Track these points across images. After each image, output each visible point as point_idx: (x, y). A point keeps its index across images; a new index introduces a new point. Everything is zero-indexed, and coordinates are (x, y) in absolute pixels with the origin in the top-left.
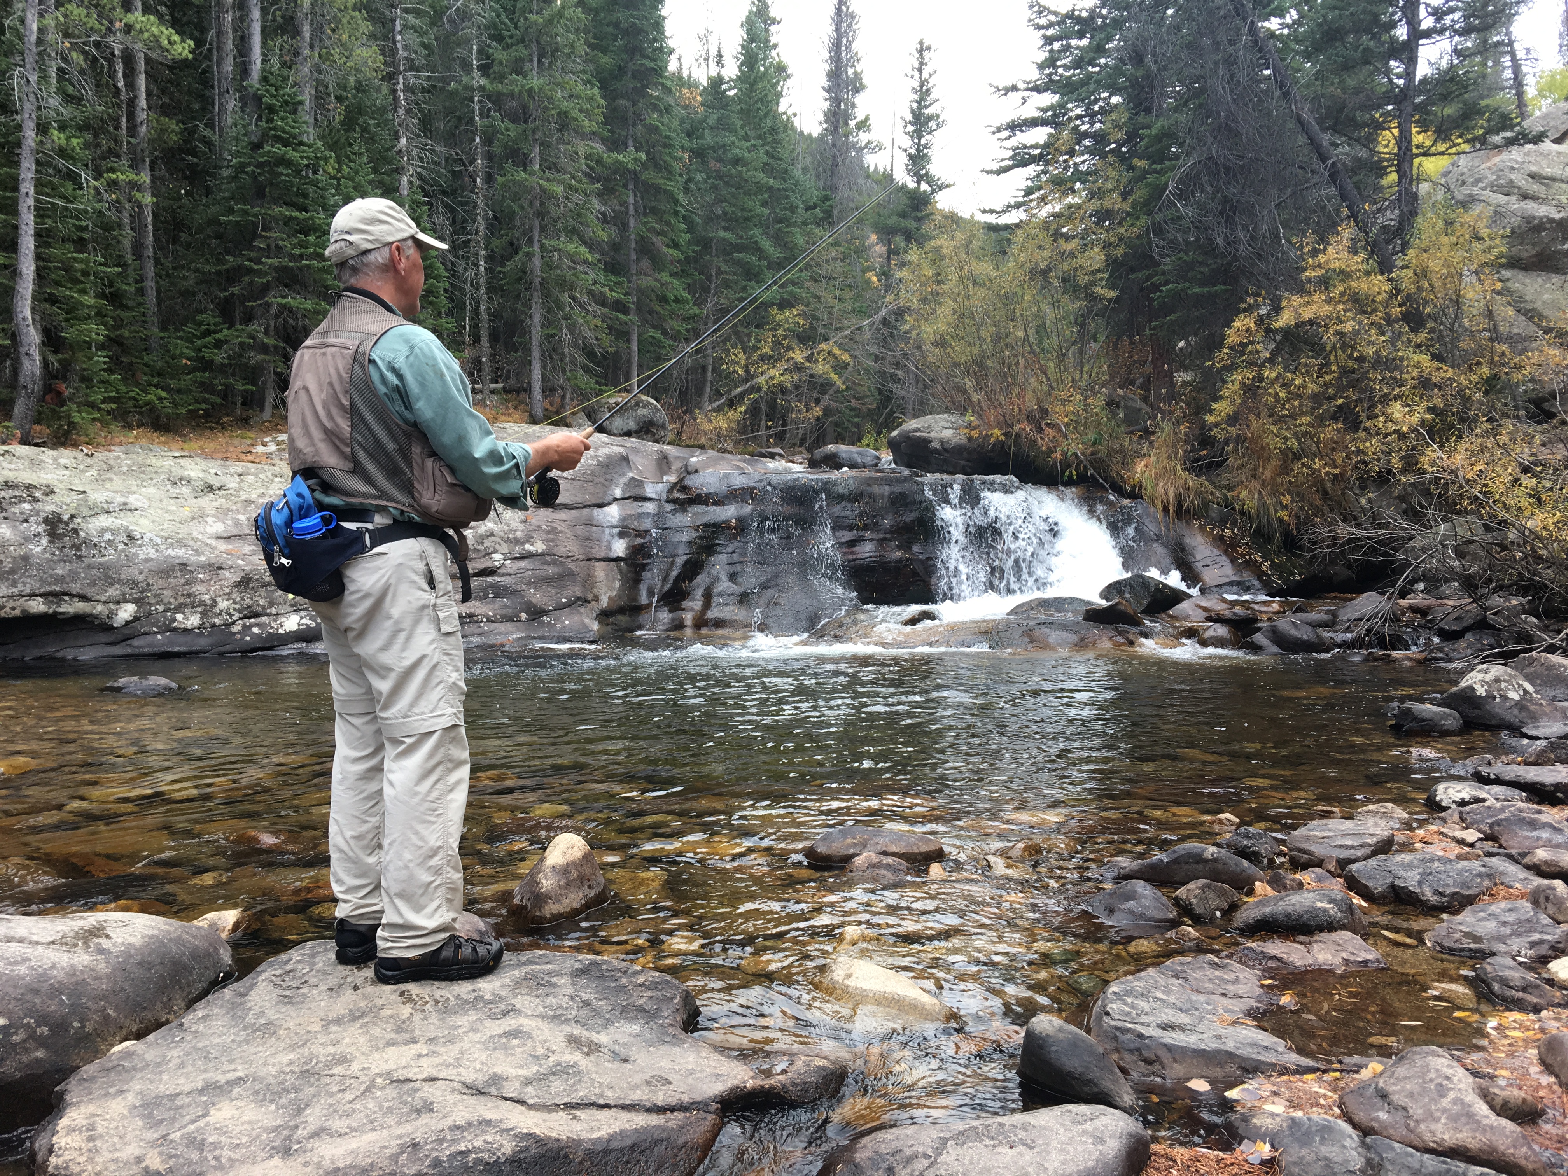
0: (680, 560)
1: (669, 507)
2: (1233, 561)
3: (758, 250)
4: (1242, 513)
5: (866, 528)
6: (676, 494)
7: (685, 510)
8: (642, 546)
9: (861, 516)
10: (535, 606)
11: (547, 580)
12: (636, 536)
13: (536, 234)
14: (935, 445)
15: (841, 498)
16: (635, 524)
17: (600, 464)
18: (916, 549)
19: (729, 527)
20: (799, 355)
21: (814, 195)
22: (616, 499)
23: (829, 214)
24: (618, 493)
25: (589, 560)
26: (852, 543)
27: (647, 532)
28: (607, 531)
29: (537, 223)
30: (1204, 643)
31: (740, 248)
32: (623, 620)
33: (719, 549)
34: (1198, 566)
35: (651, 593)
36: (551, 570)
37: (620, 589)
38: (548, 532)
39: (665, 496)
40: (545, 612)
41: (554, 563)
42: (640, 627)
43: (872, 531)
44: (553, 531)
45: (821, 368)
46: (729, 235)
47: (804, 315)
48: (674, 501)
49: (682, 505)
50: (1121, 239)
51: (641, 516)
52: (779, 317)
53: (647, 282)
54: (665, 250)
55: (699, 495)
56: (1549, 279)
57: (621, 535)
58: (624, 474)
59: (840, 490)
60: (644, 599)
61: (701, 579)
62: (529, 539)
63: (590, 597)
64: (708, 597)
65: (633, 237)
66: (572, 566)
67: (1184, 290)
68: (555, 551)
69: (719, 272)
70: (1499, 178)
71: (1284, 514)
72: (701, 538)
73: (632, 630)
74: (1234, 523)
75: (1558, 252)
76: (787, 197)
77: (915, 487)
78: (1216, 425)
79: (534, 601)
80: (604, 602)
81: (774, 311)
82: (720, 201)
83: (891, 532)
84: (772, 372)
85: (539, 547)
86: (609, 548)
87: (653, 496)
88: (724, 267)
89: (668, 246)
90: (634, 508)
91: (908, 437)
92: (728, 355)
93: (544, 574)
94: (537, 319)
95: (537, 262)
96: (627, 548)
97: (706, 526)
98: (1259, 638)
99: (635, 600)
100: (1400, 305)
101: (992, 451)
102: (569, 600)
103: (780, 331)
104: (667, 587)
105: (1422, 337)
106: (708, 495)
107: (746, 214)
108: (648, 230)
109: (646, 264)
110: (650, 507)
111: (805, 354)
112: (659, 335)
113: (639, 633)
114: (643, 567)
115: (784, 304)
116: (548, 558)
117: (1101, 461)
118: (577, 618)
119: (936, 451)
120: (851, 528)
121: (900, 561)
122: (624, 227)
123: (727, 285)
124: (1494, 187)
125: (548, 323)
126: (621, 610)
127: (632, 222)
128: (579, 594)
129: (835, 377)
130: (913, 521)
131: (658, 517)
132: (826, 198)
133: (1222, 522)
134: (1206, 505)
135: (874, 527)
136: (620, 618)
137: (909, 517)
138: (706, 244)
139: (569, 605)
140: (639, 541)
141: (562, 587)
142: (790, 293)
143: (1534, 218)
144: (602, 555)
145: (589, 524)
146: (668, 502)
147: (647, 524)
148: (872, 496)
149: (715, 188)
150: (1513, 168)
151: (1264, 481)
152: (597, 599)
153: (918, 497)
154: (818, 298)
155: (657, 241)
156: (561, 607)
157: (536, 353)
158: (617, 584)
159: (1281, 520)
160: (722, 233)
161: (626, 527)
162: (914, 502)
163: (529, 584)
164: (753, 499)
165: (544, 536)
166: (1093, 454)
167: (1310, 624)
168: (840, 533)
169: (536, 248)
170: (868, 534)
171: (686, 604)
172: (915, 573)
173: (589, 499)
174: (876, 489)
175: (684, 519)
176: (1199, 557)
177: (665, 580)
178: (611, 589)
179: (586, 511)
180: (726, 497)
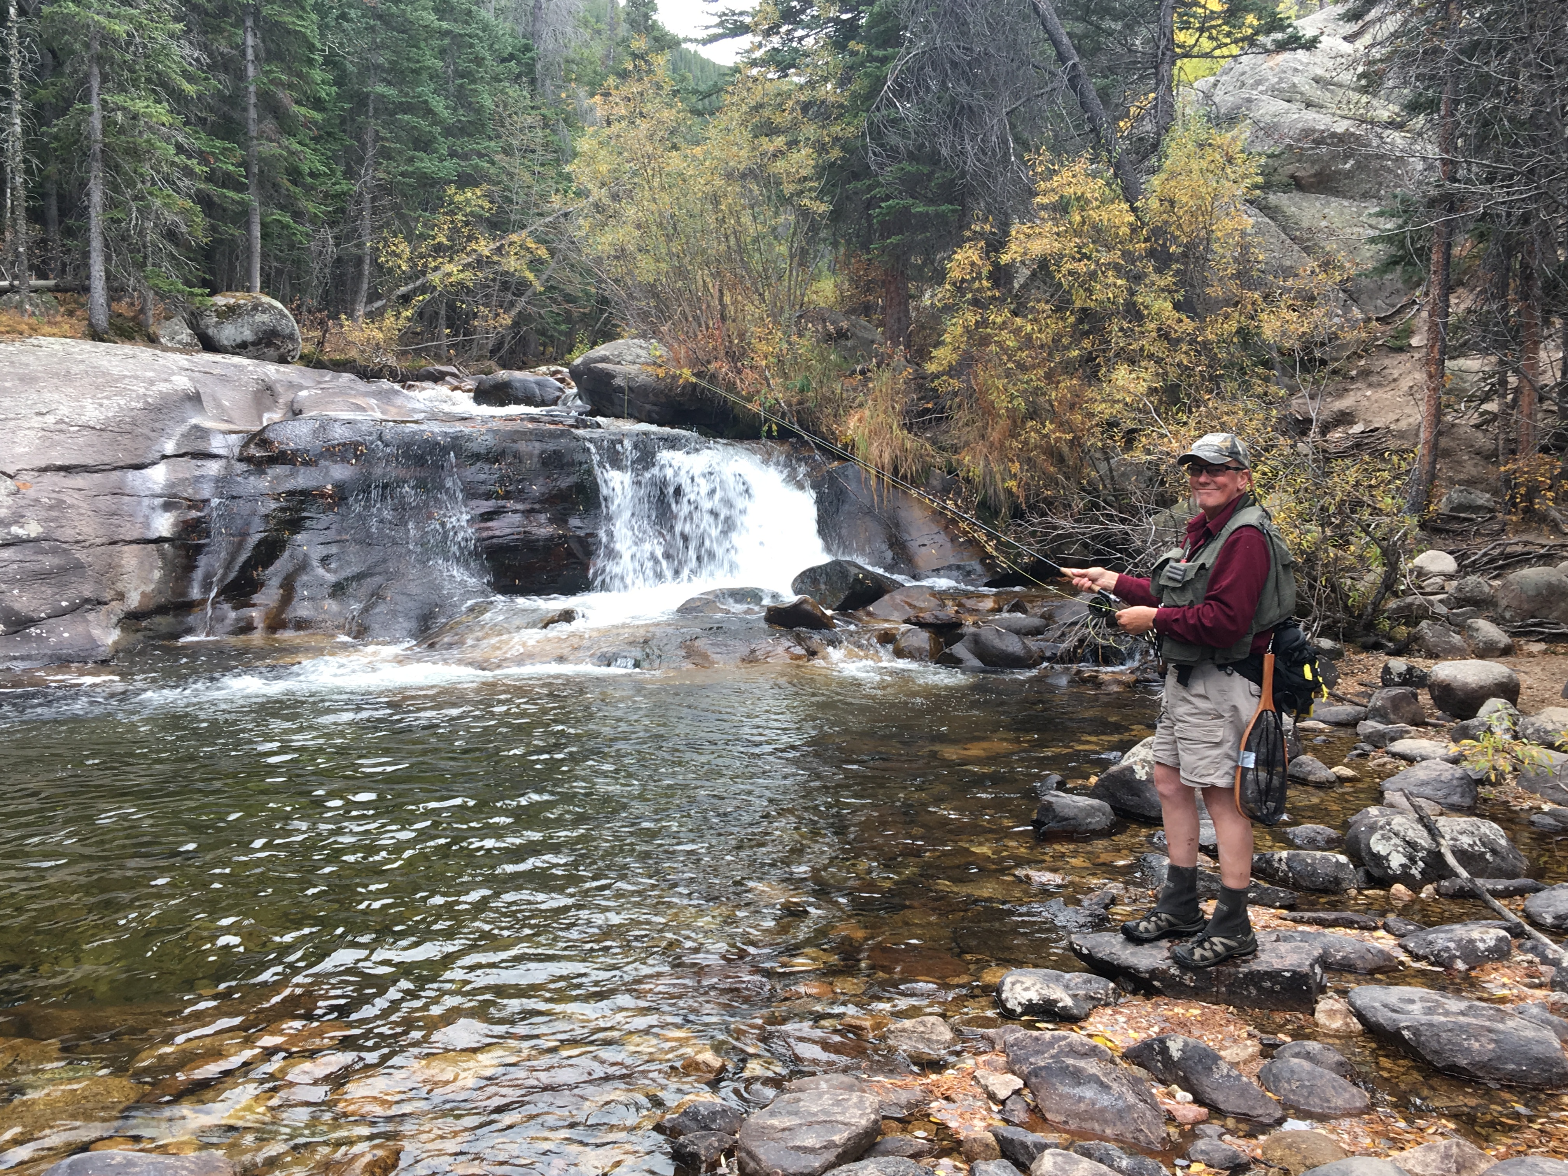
0: (254, 539)
1: (241, 467)
2: (953, 539)
3: (429, 112)
4: (968, 480)
5: (507, 496)
6: (254, 451)
7: (264, 472)
8: (198, 520)
9: (501, 481)
10: (17, 614)
11: (42, 576)
12: (190, 508)
13: (95, 84)
14: (619, 381)
15: (476, 457)
16: (189, 492)
17: (148, 408)
18: (574, 522)
19: (323, 495)
20: (484, 247)
21: (508, 45)
22: (164, 457)
23: (530, 68)
24: (169, 447)
25: (115, 543)
26: (488, 516)
27: (206, 501)
28: (146, 502)
29: (96, 70)
30: (899, 653)
31: (407, 108)
32: (163, 622)
33: (308, 523)
34: (913, 546)
35: (207, 586)
36: (48, 562)
37: (160, 581)
38: (51, 508)
39: (236, 451)
40: (32, 622)
41: (54, 551)
42: (189, 631)
43: (517, 500)
44: (59, 505)
45: (512, 264)
46: (391, 92)
47: (488, 196)
48: (249, 460)
49: (259, 465)
50: (837, 139)
51: (198, 479)
52: (458, 198)
53: (269, 149)
54: (295, 108)
55: (283, 453)
56: (1328, 203)
57: (167, 507)
58: (183, 421)
59: (474, 447)
60: (196, 593)
61: (282, 565)
62: (18, 518)
63: (108, 595)
64: (288, 587)
65: (252, 89)
66: (81, 555)
67: (907, 209)
68: (58, 534)
69: (378, 138)
70: (1281, 80)
71: (1012, 484)
72: (283, 510)
73: (177, 637)
74: (958, 493)
75: (1339, 172)
76: (471, 46)
77: (574, 444)
78: (937, 376)
79: (17, 606)
80: (134, 600)
81: (451, 190)
82: (377, 47)
83: (540, 502)
84: (448, 268)
85: (33, 529)
86: (147, 525)
87: (221, 452)
88: (384, 133)
89: (298, 102)
90: (188, 468)
91: (590, 369)
92: (386, 245)
93: (37, 567)
94: (97, 197)
95: (96, 122)
96: (175, 525)
97: (291, 493)
98: (959, 649)
99: (184, 594)
100: (1146, 240)
101: (682, 394)
102: (72, 603)
103: (460, 217)
104: (232, 575)
105: (1168, 279)
106: (295, 452)
107: (413, 66)
108: (272, 82)
109: (270, 125)
110: (213, 468)
111: (492, 246)
112: (287, 219)
113: (189, 639)
114: (199, 549)
115: (465, 181)
116: (45, 545)
117: (810, 412)
118: (80, 629)
119: (620, 389)
120: (488, 496)
121: (551, 538)
122: (240, 76)
123: (385, 154)
124: (1276, 92)
125: (111, 204)
126: (161, 610)
127: (251, 71)
128: (87, 594)
129: (530, 276)
130: (570, 488)
131: (222, 482)
132: (527, 48)
133: (945, 491)
134: (927, 470)
135: (519, 495)
136: (158, 619)
137: (565, 482)
138: (361, 101)
139: (73, 609)
140: (194, 514)
141: (63, 585)
142: (476, 168)
143: (1314, 131)
144: (135, 535)
145: (117, 492)
146: (240, 460)
147: (206, 491)
148: (516, 455)
149: (372, 29)
150: (1296, 70)
151: (992, 444)
152: (121, 596)
153: (579, 457)
154: (511, 176)
155: (284, 96)
156: (60, 613)
157: (96, 243)
158: (157, 574)
159: (1009, 491)
160: (381, 88)
161: (175, 496)
162: (572, 464)
163: (12, 582)
164: (357, 457)
165: (43, 514)
166: (800, 403)
167: (1018, 632)
168: (474, 503)
169: (95, 104)
170: (510, 504)
171: (257, 598)
172: (570, 553)
173: (123, 458)
174: (522, 446)
175: (262, 483)
176: (914, 534)
177: (228, 567)
178: (145, 580)
179: (118, 473)
180: (321, 455)
